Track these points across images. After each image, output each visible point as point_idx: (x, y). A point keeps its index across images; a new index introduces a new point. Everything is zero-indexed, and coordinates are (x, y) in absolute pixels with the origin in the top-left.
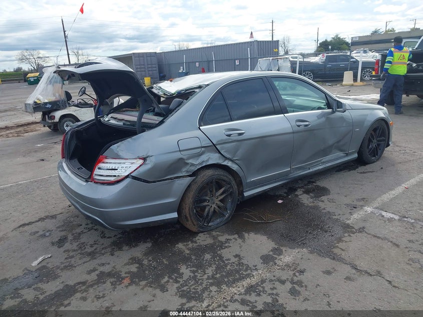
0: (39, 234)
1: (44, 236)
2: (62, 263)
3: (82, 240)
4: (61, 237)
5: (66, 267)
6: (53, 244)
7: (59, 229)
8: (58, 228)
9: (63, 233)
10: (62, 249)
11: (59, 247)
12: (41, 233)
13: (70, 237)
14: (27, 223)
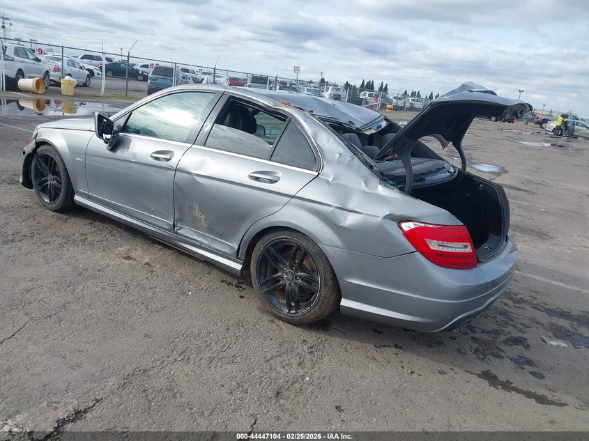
0: (531, 369)
1: (529, 362)
2: (537, 328)
3: (496, 327)
4: (511, 345)
5: (538, 323)
6: (528, 347)
7: (503, 354)
8: (501, 357)
9: (504, 347)
10: (524, 336)
11: (525, 339)
12: (528, 368)
13: (502, 338)
14: (533, 401)
